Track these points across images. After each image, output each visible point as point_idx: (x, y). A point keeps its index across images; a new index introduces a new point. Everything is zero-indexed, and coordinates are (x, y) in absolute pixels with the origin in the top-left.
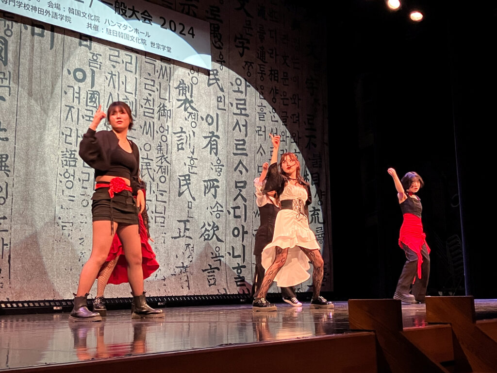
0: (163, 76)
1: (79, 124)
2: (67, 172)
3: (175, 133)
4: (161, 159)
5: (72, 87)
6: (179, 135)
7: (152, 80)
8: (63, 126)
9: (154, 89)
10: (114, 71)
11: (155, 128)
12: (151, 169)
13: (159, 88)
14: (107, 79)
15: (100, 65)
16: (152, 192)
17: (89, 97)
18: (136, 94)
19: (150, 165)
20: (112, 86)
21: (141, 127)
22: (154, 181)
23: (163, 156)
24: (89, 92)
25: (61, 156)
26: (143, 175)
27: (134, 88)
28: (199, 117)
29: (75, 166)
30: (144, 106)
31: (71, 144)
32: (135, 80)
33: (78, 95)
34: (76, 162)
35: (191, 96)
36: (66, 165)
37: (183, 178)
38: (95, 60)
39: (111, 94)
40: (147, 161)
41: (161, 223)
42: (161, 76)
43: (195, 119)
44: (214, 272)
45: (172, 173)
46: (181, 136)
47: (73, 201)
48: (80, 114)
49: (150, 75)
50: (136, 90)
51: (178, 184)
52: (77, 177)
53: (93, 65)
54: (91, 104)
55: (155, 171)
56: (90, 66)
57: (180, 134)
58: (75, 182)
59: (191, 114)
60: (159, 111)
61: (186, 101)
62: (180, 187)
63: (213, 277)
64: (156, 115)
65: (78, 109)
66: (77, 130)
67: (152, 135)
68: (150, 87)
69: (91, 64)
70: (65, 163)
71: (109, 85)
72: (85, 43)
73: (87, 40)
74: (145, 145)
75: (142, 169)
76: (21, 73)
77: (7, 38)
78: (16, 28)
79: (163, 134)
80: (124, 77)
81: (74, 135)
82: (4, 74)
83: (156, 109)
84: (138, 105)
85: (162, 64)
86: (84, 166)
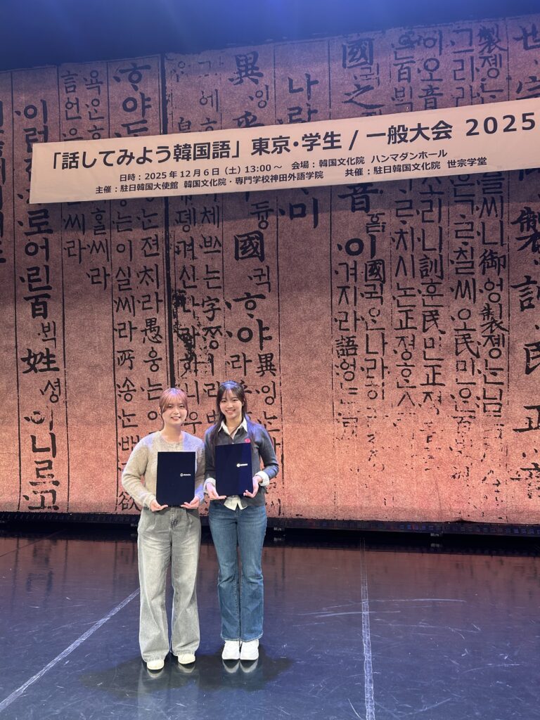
0: (489, 212)
1: (357, 304)
2: (345, 362)
3: (515, 287)
4: (491, 326)
5: (345, 263)
6: (523, 287)
7: (468, 223)
8: (336, 311)
9: (473, 233)
10: (406, 228)
11: (477, 287)
12: (471, 342)
13: (481, 231)
14: (394, 240)
15: (383, 227)
16: (476, 372)
17: (368, 270)
18: (440, 249)
19: (470, 338)
20: (403, 247)
21: (452, 290)
22: (478, 356)
23: (495, 321)
24: (368, 264)
25: (335, 346)
26: (459, 351)
27: (438, 241)
29: (355, 354)
30: (455, 261)
31: (348, 330)
32: (438, 230)
33: (353, 272)
34: (356, 349)
36: (343, 355)
37: (534, 348)
38: (376, 223)
39: (401, 259)
40: (465, 332)
41: (494, 411)
42: (485, 213)
45: (511, 343)
46: (527, 289)
47: (355, 394)
48: (358, 293)
49: (463, 217)
50: (441, 243)
51: (525, 357)
52: (358, 365)
53: (373, 229)
54: (373, 277)
55: (479, 344)
56: (368, 232)
57: (526, 286)
58: (356, 373)
60: (483, 262)
61: (536, 236)
62: (528, 361)
64: (478, 269)
65: (355, 287)
66: (355, 312)
67: (472, 297)
68: (465, 234)
69: (370, 229)
70: (341, 352)
71: (397, 248)
72: (360, 206)
73: (362, 203)
74: (459, 312)
75: (457, 344)
76: (280, 265)
77: (262, 231)
78: (272, 218)
79: (493, 291)
80: (421, 231)
81: (351, 319)
82: (262, 270)
83: (477, 260)
84: (445, 262)
85: (486, 196)
86: (368, 352)
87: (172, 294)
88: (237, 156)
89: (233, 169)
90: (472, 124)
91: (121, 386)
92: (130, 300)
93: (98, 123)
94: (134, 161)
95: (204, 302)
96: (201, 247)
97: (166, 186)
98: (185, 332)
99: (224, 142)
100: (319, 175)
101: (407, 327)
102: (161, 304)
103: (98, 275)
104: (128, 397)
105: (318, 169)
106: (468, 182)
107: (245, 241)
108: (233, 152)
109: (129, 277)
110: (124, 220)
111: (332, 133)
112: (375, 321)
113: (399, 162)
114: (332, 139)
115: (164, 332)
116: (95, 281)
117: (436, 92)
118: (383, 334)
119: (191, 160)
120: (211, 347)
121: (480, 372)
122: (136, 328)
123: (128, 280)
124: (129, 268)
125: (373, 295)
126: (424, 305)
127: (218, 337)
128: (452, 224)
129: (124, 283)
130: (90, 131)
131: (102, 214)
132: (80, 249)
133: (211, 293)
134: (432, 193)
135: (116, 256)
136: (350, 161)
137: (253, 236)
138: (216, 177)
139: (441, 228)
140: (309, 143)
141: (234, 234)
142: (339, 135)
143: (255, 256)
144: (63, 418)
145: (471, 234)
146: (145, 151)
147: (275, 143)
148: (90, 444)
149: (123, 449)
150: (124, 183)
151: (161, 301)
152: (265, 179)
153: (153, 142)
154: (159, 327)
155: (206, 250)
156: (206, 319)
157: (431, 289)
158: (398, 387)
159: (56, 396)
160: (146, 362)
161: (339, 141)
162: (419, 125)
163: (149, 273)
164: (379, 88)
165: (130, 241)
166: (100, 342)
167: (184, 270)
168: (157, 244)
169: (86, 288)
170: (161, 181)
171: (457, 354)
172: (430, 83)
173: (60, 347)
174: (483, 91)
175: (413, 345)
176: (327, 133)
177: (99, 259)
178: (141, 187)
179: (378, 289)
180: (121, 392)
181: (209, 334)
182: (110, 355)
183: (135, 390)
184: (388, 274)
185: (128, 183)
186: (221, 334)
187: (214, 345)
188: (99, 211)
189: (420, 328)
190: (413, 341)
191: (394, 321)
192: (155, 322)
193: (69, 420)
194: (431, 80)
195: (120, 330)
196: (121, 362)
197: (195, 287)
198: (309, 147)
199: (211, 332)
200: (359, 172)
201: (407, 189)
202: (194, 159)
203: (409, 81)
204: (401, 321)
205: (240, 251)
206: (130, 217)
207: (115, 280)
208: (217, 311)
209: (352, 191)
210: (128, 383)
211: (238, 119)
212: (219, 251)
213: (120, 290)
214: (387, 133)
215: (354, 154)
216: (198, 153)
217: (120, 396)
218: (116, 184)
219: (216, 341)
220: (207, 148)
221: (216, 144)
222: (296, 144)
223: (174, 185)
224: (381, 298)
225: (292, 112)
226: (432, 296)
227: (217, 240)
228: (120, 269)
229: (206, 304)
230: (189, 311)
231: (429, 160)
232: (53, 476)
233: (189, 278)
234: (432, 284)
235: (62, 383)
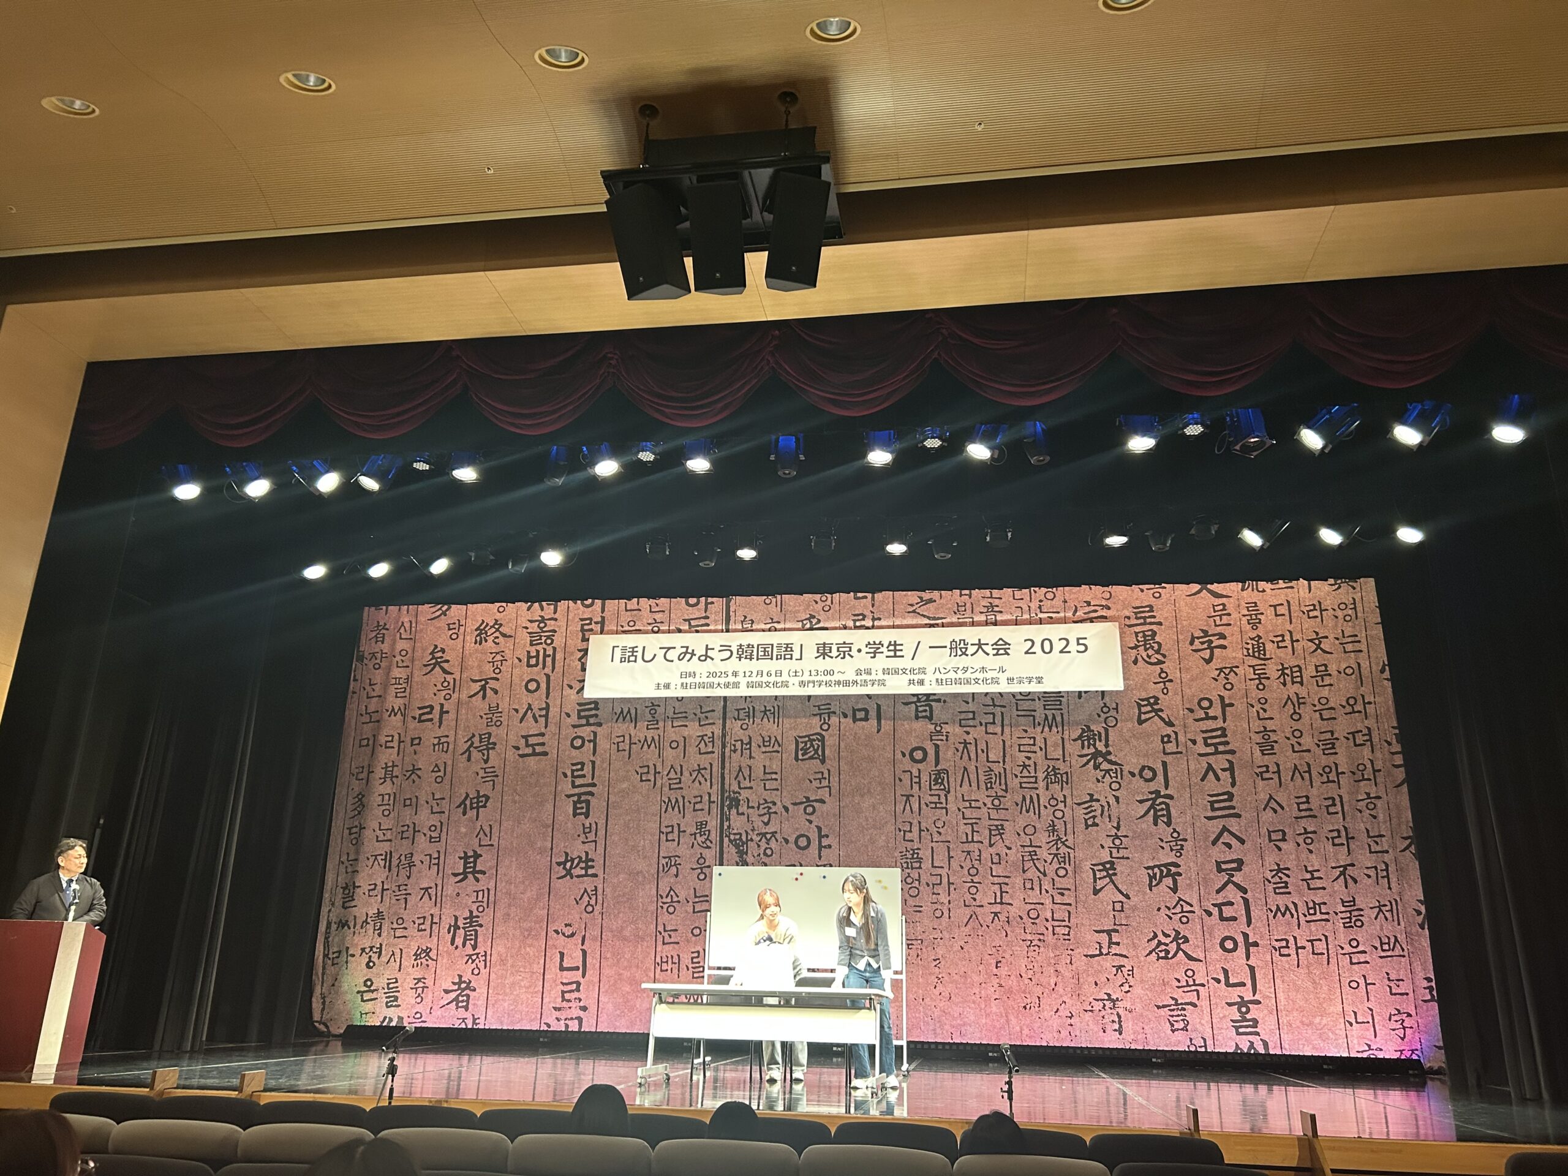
0: (1050, 728)
1: (922, 815)
2: (909, 876)
3: (1079, 804)
4: (1057, 843)
5: (909, 771)
6: (1086, 805)
7: (1030, 738)
8: (900, 820)
9: (1036, 749)
10: (970, 738)
11: (1041, 802)
12: (1038, 859)
13: (1043, 746)
14: (958, 751)
15: (947, 736)
16: (1043, 891)
17: (932, 779)
18: (1004, 762)
19: (1036, 855)
20: (967, 758)
21: (1017, 805)
22: (1045, 875)
23: (1060, 839)
24: (932, 773)
25: (898, 858)
26: (1025, 869)
27: (1002, 754)
28: (1125, 773)
29: (920, 868)
30: (1019, 775)
31: (912, 841)
32: (1001, 743)
33: (917, 780)
34: (921, 862)
35: (1107, 746)
36: (908, 868)
37: (1101, 867)
38: (940, 732)
39: (965, 769)
40: (1031, 849)
41: (1064, 934)
42: (1047, 729)
43: (1117, 777)
44: (1184, 1009)
45: (1077, 862)
46: (1091, 806)
47: (920, 912)
48: (922, 802)
49: (1026, 731)
50: (1004, 756)
51: (1092, 877)
52: (923, 882)
53: (937, 738)
54: (937, 787)
55: (1046, 861)
56: (931, 740)
57: (1089, 804)
58: (921, 888)
59: (1107, 771)
60: (1046, 777)
61: (1097, 754)
62: (1095, 881)
63: (1182, 1018)
64: (1042, 784)
65: (919, 797)
66: (920, 823)
67: (1037, 812)
68: (1027, 748)
69: (934, 738)
70: (905, 865)
71: (961, 758)
72: (924, 714)
73: (925, 711)
74: (1024, 828)
75: (1023, 860)
76: (841, 768)
77: (824, 733)
78: (834, 720)
79: (1056, 808)
80: (985, 743)
81: (915, 829)
82: (822, 773)
83: (1041, 776)
84: (1009, 776)
85: (1046, 712)
86: (933, 866)
87: (726, 795)
88: (801, 659)
89: (796, 672)
90: (1029, 644)
91: (664, 896)
92: (680, 800)
93: (658, 617)
94: (695, 658)
95: (759, 804)
96: (760, 747)
97: (727, 685)
98: (738, 837)
99: (787, 644)
100: (882, 683)
101: (973, 841)
102: (714, 806)
103: (648, 772)
104: (671, 910)
105: (881, 676)
106: (1029, 697)
107: (806, 743)
108: (796, 655)
109: (681, 775)
110: (680, 715)
111: (896, 642)
112: (940, 833)
113: (960, 675)
114: (895, 647)
115: (714, 836)
116: (644, 779)
117: (996, 609)
118: (948, 847)
119: (754, 661)
120: (765, 854)
121: (1047, 892)
122: (684, 831)
123: (680, 779)
124: (681, 766)
125: (938, 805)
126: (990, 819)
127: (773, 844)
128: (1014, 738)
129: (675, 781)
130: (649, 624)
131: (656, 708)
132: (630, 744)
133: (767, 795)
134: (994, 705)
135: (669, 753)
136: (912, 671)
137: (814, 737)
138: (779, 679)
139: (1004, 741)
140: (872, 650)
141: (795, 735)
142: (902, 645)
143: (816, 758)
144: (597, 932)
145: (1033, 748)
146: (707, 649)
147: (838, 648)
148: (625, 964)
149: (662, 971)
150: (684, 680)
151: (714, 802)
152: (828, 684)
153: (716, 640)
154: (709, 831)
155: (764, 749)
156: (761, 824)
157: (996, 802)
158: (965, 905)
159: (592, 906)
160: (693, 869)
161: (902, 650)
162: (979, 640)
163: (703, 772)
164: (942, 601)
165: (685, 738)
166: (644, 846)
167: (740, 770)
168: (713, 741)
169: (634, 787)
170: (722, 681)
171: (1024, 872)
172: (990, 600)
173: (600, 850)
174: (1041, 612)
175: (980, 860)
176: (891, 642)
177: (650, 756)
178: (702, 686)
179: (943, 800)
180: (664, 903)
181: (764, 839)
182: (656, 860)
183: (679, 902)
184: (952, 784)
185: (689, 680)
186: (777, 841)
187: (769, 852)
188: (653, 705)
189: (986, 842)
190: (980, 856)
191: (960, 834)
192: (706, 825)
193: (604, 934)
194: (991, 597)
195: (667, 833)
196: (666, 869)
197: (751, 788)
198: (872, 655)
199: (766, 838)
200: (921, 682)
201: (970, 700)
202: (758, 659)
203: (970, 597)
204: (967, 834)
205: (800, 753)
206: (686, 712)
207: (665, 778)
208: (773, 815)
209: (915, 699)
210: (672, 893)
211: (802, 621)
212: (778, 752)
213: (670, 789)
214: (949, 646)
215: (916, 664)
216: (761, 654)
217: (662, 907)
218: (675, 680)
219: (771, 849)
220: (770, 650)
221: (779, 646)
222: (859, 651)
223: (736, 685)
224: (946, 808)
225: (856, 618)
226: (997, 810)
227: (776, 739)
228: (672, 767)
229: (762, 807)
230: (743, 814)
231: (989, 675)
232: (580, 1000)
233: (745, 779)
234: (997, 797)
235: (600, 891)
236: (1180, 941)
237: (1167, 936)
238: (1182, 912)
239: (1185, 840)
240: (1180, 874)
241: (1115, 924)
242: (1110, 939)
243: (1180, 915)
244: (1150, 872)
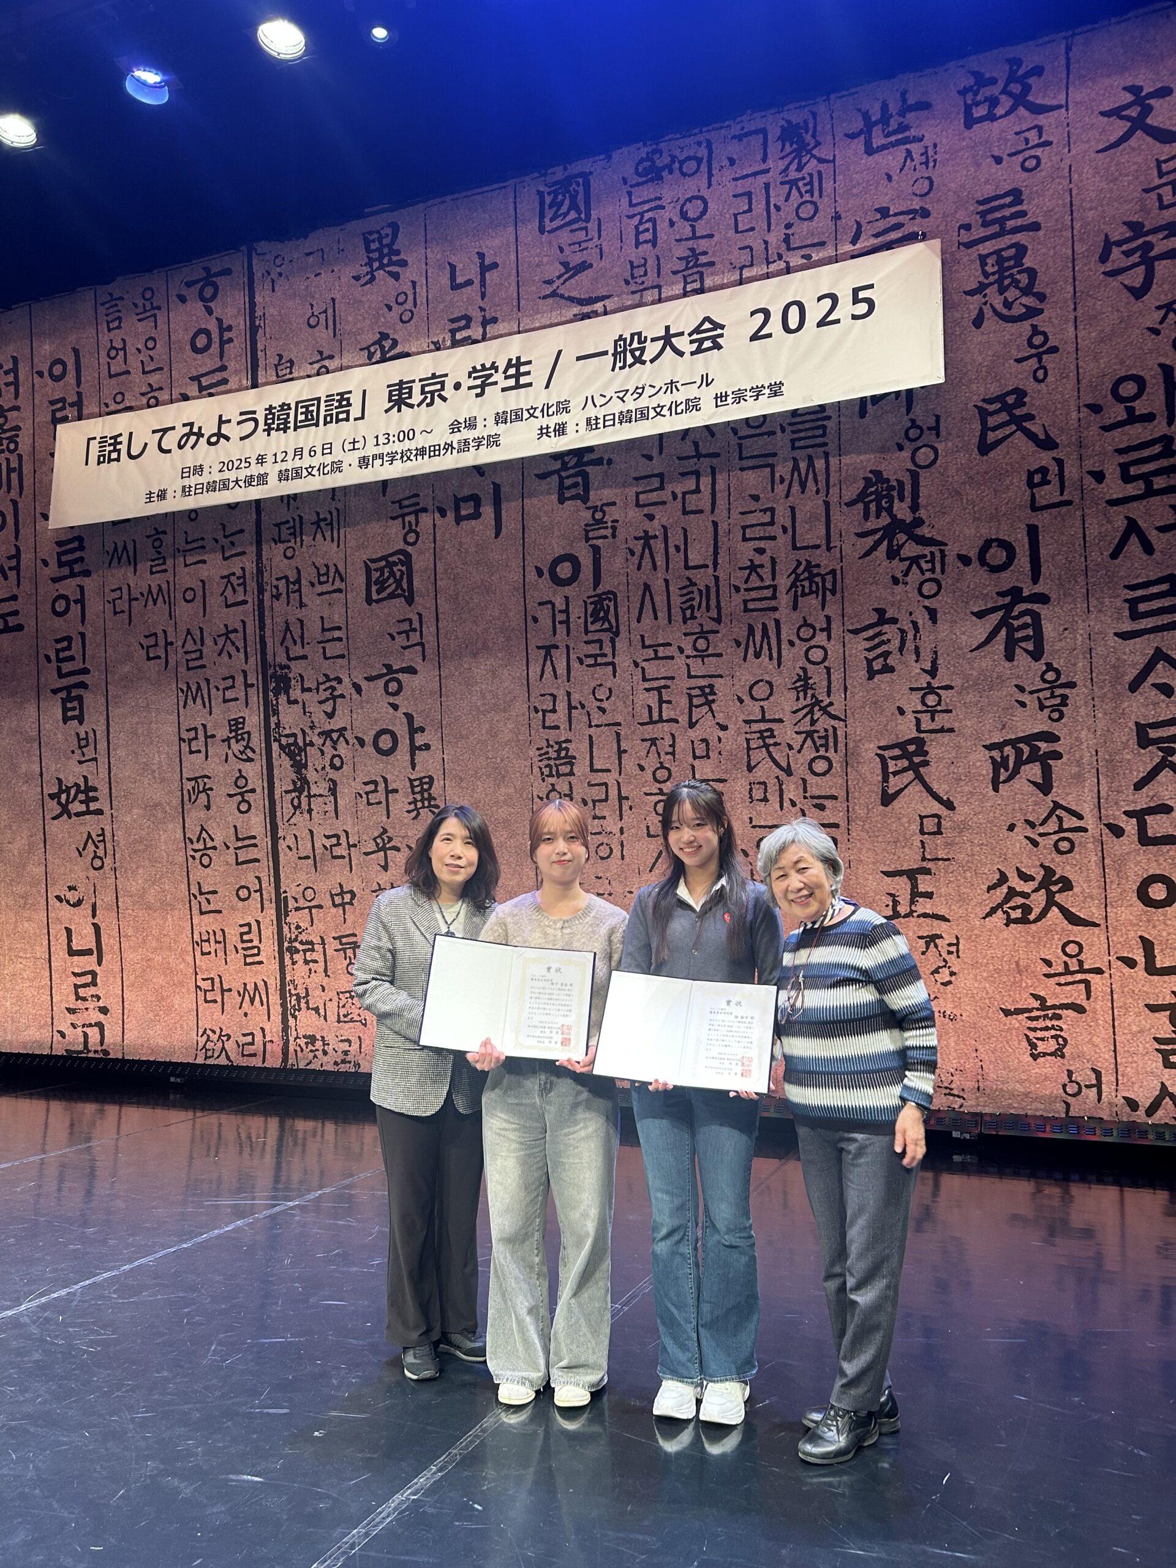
0: (803, 486)
1: (572, 679)
2: (554, 790)
3: (856, 632)
4: (811, 712)
5: (550, 602)
6: (871, 633)
7: (765, 511)
8: (535, 692)
9: (776, 530)
10: (654, 527)
11: (784, 636)
12: (776, 744)
13: (788, 524)
14: (632, 553)
16: (787, 804)
17: (589, 612)
18: (715, 564)
19: (772, 736)
20: (650, 565)
21: (738, 644)
22: (789, 772)
23: (818, 702)
24: (589, 601)
25: (536, 759)
26: (753, 764)
27: (711, 549)
28: (951, 559)
29: (571, 773)
30: (743, 586)
31: (557, 727)
32: (711, 528)
33: (563, 617)
34: (572, 764)
35: (914, 507)
36: (551, 775)
37: (897, 752)
38: (601, 521)
39: (647, 587)
40: (763, 726)
42: (796, 487)
43: (933, 570)
44: (1059, 1017)
45: (851, 745)
46: (880, 634)
48: (573, 656)
49: (756, 498)
50: (716, 553)
51: (879, 771)
53: (597, 533)
54: (598, 626)
55: (790, 747)
56: (587, 540)
57: (877, 629)
59: (915, 560)
60: (793, 585)
61: (896, 525)
62: (885, 779)
63: (1053, 1032)
64: (784, 600)
65: (568, 647)
66: (569, 694)
67: (775, 655)
68: (759, 532)
69: (591, 535)
70: (546, 771)
71: (639, 568)
72: (573, 492)
73: (576, 485)
74: (751, 688)
75: (749, 749)
76: (440, 610)
77: (409, 549)
78: (426, 519)
79: (812, 643)
80: (681, 532)
81: (562, 706)
82: (410, 620)
83: (783, 582)
84: (724, 590)
85: (798, 454)
86: (593, 770)
87: (270, 672)
88: (362, 418)
89: (354, 442)
90: (760, 318)
91: (195, 840)
92: (204, 685)
93: (155, 379)
94: (203, 441)
95: (318, 684)
96: (313, 585)
97: (249, 481)
98: (291, 740)
99: (341, 394)
100: (493, 441)
101: (661, 720)
102: (252, 691)
103: (156, 645)
104: (206, 860)
105: (493, 429)
106: (763, 429)
107: (381, 570)
108: (355, 411)
109: (202, 645)
110: (195, 545)
111: (518, 358)
112: (603, 710)
113: (631, 404)
114: (518, 370)
115: (257, 741)
116: (151, 655)
117: (703, 259)
118: (618, 734)
119: (290, 431)
120: (333, 766)
121: (793, 804)
122: (213, 736)
123: (201, 651)
124: (201, 629)
125: (599, 660)
126: (690, 676)
127: (341, 745)
128: (735, 514)
129: (194, 656)
130: (143, 394)
131: (161, 536)
132: (130, 600)
133: (328, 667)
134: (699, 455)
135: (183, 610)
136: (545, 410)
137: (395, 559)
138: (328, 459)
139: (715, 524)
140: (478, 382)
141: (365, 557)
142: (529, 362)
143: (399, 596)
144: (110, 898)
145: (770, 531)
146: (221, 422)
147: (423, 387)
148: (154, 944)
149: (203, 954)
150: (186, 482)
151: (252, 685)
152: (405, 456)
153: (231, 404)
154: (249, 733)
155: (319, 589)
156: (323, 716)
157: (701, 644)
158: (649, 835)
159: (101, 858)
160: (230, 796)
161: (528, 373)
162: (667, 328)
163: (232, 636)
164: (603, 264)
165: (202, 581)
166: (160, 762)
167: (288, 629)
168: (244, 584)
169: (139, 669)
170: (242, 474)
171: (750, 769)
172: (690, 244)
173: (103, 773)
174: (789, 249)
175: (673, 754)
176: (510, 360)
177: (156, 617)
178: (212, 487)
179: (607, 650)
180: (195, 851)
181: (328, 742)
182: (177, 784)
183: (214, 848)
184: (623, 618)
185: (193, 480)
186: (347, 743)
187: (337, 762)
188: (158, 533)
189: (683, 720)
190: (673, 746)
191: (638, 707)
192: (243, 723)
193: (120, 900)
194: (694, 237)
195: (190, 740)
196: (193, 798)
197: (305, 657)
198: (479, 390)
199: (332, 739)
200: (561, 430)
201: (655, 453)
202: (295, 430)
203: (654, 245)
204: (650, 708)
205: (374, 588)
206: (203, 539)
207: (181, 651)
208: (339, 701)
209: (557, 465)
210: (204, 835)
211: (368, 348)
212: (339, 591)
213: (189, 669)
214: (611, 351)
215: (554, 396)
216: (301, 417)
217: (193, 857)
218: (174, 485)
219: (339, 756)
220: (314, 408)
221: (330, 398)
222: (457, 386)
223: (262, 479)
224: (613, 664)
225: (455, 325)
226: (702, 657)
227: (337, 570)
228: (189, 632)
229: (322, 687)
230: (296, 702)
231: (680, 396)
232: (99, 998)
233: (295, 643)
234: (703, 634)
235: (108, 835)
236: (1054, 888)
237: (1025, 877)
238: (1061, 830)
239: (1072, 685)
240: (1057, 756)
241: (924, 859)
242: (914, 885)
243: (1055, 837)
244: (996, 754)
